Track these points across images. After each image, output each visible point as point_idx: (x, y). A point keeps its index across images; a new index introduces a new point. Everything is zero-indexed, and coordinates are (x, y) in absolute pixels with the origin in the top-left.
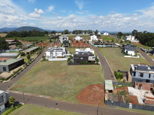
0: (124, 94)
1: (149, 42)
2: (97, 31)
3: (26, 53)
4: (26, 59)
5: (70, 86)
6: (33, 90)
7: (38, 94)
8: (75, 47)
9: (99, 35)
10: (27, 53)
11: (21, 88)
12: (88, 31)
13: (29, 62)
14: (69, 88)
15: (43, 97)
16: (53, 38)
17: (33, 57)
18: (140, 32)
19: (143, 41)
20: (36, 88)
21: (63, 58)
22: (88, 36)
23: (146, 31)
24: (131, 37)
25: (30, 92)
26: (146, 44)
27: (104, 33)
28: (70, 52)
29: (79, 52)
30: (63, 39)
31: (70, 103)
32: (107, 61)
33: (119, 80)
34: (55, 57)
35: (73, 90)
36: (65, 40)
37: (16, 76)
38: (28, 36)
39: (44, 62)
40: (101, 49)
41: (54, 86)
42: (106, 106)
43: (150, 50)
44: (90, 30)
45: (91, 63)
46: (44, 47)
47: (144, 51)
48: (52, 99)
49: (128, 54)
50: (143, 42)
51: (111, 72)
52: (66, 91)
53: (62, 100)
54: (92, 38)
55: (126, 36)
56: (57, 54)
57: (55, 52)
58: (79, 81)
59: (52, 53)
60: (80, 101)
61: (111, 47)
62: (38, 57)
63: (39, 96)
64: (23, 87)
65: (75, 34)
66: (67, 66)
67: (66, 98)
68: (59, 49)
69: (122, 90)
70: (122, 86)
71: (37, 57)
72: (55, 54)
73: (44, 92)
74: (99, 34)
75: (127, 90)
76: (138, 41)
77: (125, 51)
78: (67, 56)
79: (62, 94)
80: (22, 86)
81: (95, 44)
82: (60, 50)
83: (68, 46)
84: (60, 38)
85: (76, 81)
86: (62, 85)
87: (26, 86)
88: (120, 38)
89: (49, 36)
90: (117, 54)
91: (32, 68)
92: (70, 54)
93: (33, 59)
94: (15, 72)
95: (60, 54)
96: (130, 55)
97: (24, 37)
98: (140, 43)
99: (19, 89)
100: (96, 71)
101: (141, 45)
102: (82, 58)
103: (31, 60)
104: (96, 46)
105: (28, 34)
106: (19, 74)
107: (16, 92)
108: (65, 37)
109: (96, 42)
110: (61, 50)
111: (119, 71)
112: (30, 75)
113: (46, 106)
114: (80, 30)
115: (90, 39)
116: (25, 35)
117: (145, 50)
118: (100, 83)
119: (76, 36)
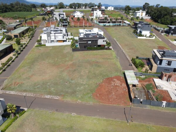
0: (151, 88)
1: (163, 19)
2: (100, 4)
3: (13, 37)
4: (14, 44)
5: (82, 80)
6: (35, 89)
7: (42, 94)
8: (76, 27)
9: (104, 10)
10: (14, 35)
11: (17, 86)
12: (89, 4)
13: (20, 49)
14: (82, 83)
15: (50, 98)
16: (45, 14)
17: (24, 41)
18: (152, 6)
19: (156, 17)
20: (38, 85)
21: (64, 42)
22: (89, 11)
23: (159, 5)
24: (142, 12)
25: (30, 91)
26: (159, 21)
27: (109, 7)
28: (71, 34)
29: (85, 34)
30: (59, 16)
31: (87, 104)
32: (119, 45)
33: (140, 69)
34: (53, 41)
35: (87, 86)
36: (62, 17)
37: (6, 69)
38: (9, 12)
39: (40, 48)
40: (109, 28)
41: (61, 81)
42: (134, 106)
43: (166, 29)
44: (91, 3)
45: (101, 47)
46: (36, 27)
47: (159, 31)
48: (63, 100)
49: (142, 35)
50: (156, 19)
51: (127, 59)
52: (78, 87)
53: (77, 100)
54: (96, 14)
55: (136, 11)
56: (56, 37)
57: (54, 35)
58: (93, 73)
59: (50, 36)
60: (100, 100)
61: (120, 25)
62: (31, 40)
63: (45, 97)
64: (20, 85)
65: (73, 8)
66: (71, 53)
67: (81, 97)
68: (57, 30)
69: (147, 83)
70: (146, 78)
71: (29, 41)
72: (54, 37)
73: (51, 91)
74: (103, 8)
75: (154, 83)
76: (150, 18)
77: (138, 31)
78: (68, 38)
79: (74, 93)
80: (18, 83)
81: (99, 22)
82: (59, 32)
83: (66, 25)
84: (55, 14)
85: (89, 73)
86: (72, 80)
87: (24, 84)
88: (129, 14)
89: (38, 11)
90: (128, 34)
91: (26, 57)
92: (72, 37)
93: (25, 44)
94: (4, 63)
95: (60, 37)
96: (145, 35)
97: (4, 12)
98: (152, 20)
99: (14, 87)
100: (110, 59)
101: (153, 22)
102: (90, 42)
103: (22, 46)
104: (102, 24)
105: (10, 9)
106: (9, 65)
107: (12, 93)
108: (61, 13)
109: (101, 20)
110: (61, 32)
111: (137, 58)
112: (25, 67)
113: (57, 110)
114: (78, 3)
115: (92, 15)
116: (6, 10)
117: (159, 28)
118: (119, 74)
119: (75, 12)
